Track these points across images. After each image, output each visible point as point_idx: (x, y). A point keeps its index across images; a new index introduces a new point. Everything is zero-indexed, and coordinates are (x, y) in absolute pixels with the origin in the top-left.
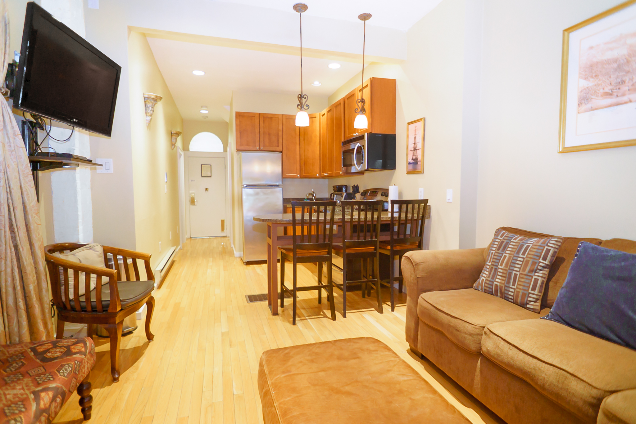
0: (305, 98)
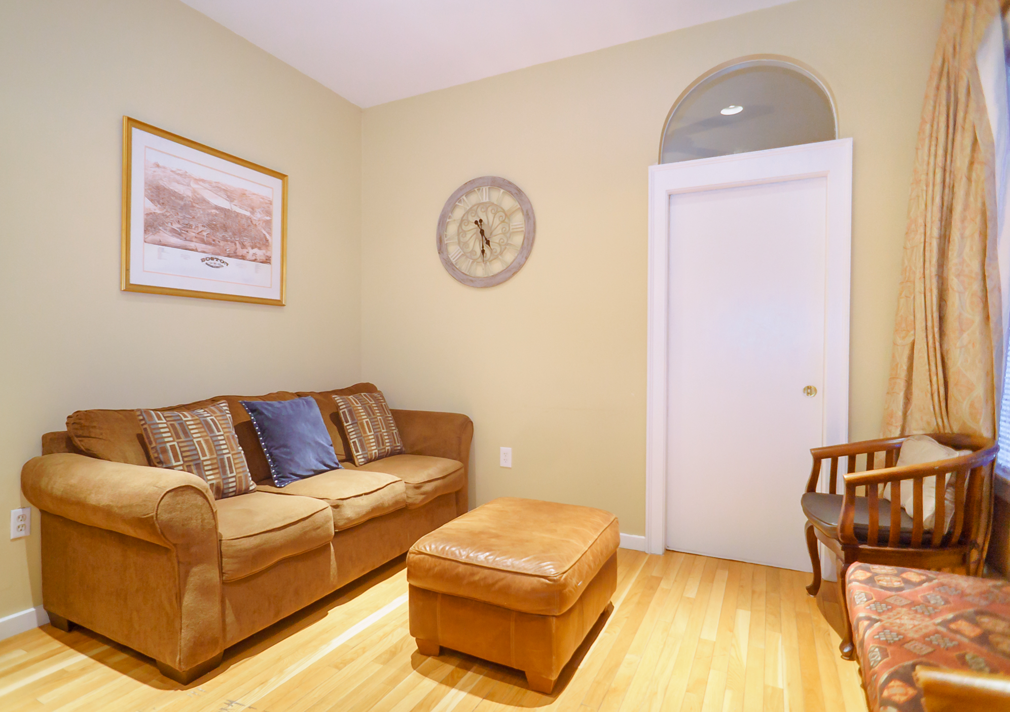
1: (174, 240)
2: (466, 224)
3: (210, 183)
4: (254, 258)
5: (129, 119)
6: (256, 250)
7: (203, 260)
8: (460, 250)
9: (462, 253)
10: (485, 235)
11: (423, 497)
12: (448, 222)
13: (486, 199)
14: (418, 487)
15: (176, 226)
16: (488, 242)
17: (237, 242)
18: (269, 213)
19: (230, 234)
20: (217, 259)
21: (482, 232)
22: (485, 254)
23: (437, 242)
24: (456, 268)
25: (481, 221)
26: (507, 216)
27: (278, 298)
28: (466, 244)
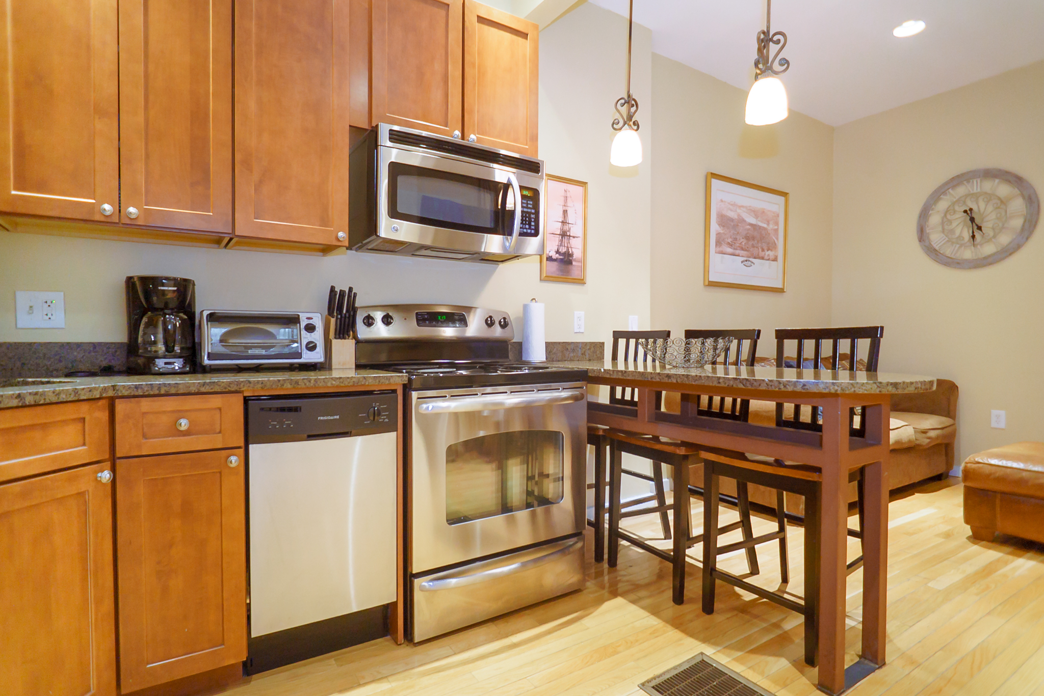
0: (778, 42)
1: (729, 250)
2: (952, 214)
3: (746, 207)
4: (768, 258)
5: (711, 173)
6: (769, 252)
7: (742, 262)
8: (945, 237)
9: (947, 239)
10: (976, 222)
11: (928, 440)
12: (931, 214)
13: (977, 189)
14: (924, 432)
15: (730, 240)
16: (980, 228)
17: (759, 248)
18: (777, 223)
19: (756, 242)
20: (749, 261)
21: (972, 220)
22: (975, 239)
23: (918, 232)
24: (940, 253)
25: (971, 210)
26: (1003, 202)
27: (781, 286)
28: (952, 231)
